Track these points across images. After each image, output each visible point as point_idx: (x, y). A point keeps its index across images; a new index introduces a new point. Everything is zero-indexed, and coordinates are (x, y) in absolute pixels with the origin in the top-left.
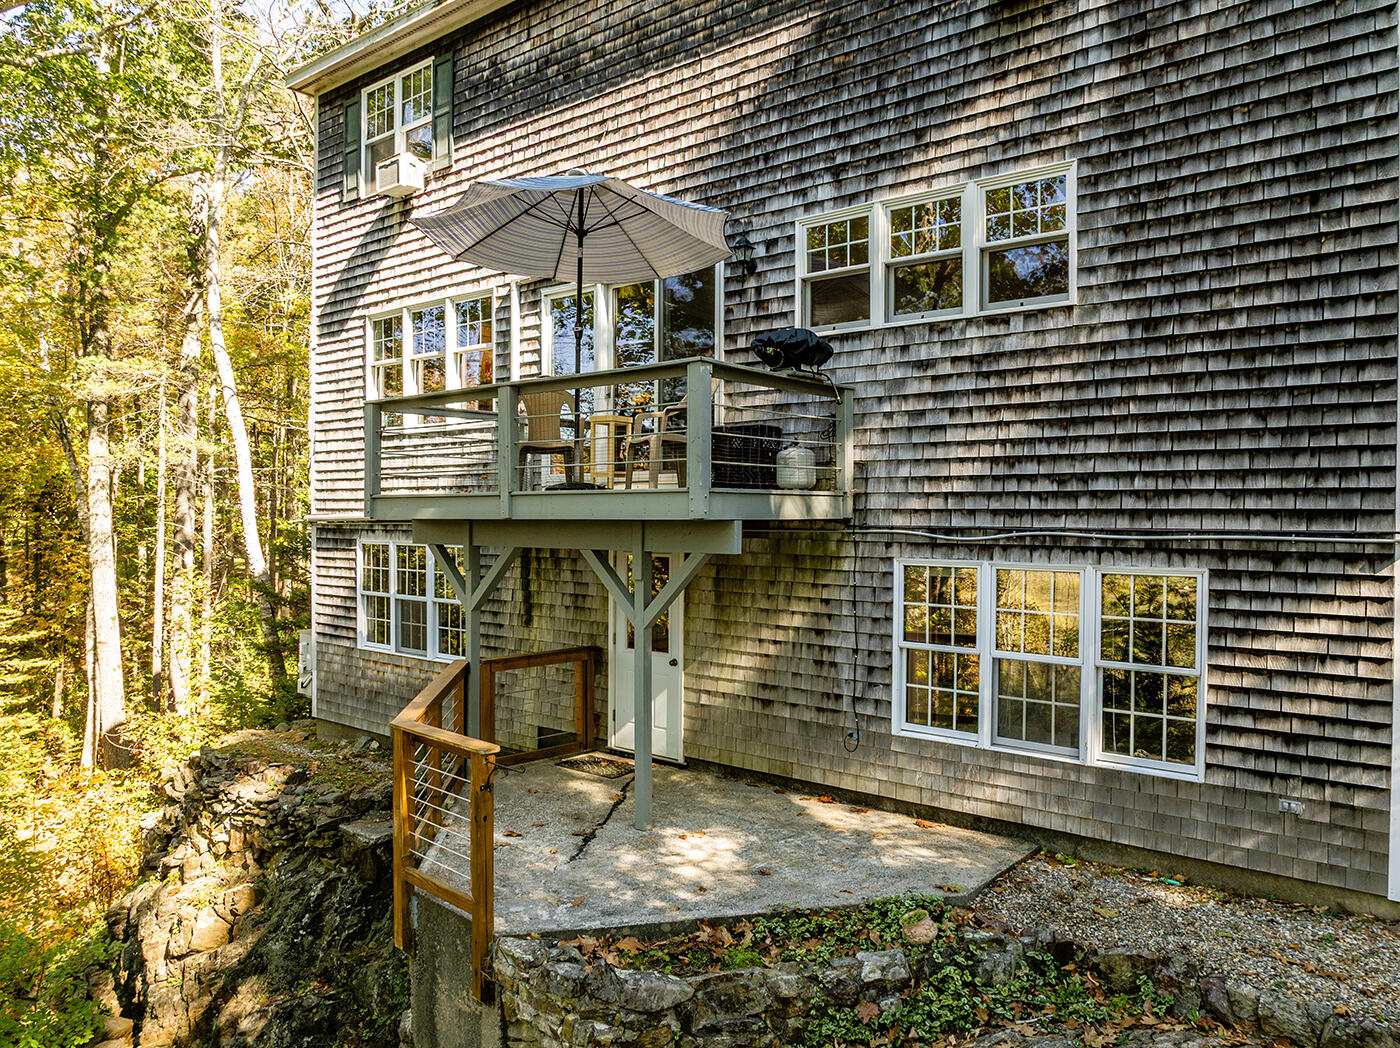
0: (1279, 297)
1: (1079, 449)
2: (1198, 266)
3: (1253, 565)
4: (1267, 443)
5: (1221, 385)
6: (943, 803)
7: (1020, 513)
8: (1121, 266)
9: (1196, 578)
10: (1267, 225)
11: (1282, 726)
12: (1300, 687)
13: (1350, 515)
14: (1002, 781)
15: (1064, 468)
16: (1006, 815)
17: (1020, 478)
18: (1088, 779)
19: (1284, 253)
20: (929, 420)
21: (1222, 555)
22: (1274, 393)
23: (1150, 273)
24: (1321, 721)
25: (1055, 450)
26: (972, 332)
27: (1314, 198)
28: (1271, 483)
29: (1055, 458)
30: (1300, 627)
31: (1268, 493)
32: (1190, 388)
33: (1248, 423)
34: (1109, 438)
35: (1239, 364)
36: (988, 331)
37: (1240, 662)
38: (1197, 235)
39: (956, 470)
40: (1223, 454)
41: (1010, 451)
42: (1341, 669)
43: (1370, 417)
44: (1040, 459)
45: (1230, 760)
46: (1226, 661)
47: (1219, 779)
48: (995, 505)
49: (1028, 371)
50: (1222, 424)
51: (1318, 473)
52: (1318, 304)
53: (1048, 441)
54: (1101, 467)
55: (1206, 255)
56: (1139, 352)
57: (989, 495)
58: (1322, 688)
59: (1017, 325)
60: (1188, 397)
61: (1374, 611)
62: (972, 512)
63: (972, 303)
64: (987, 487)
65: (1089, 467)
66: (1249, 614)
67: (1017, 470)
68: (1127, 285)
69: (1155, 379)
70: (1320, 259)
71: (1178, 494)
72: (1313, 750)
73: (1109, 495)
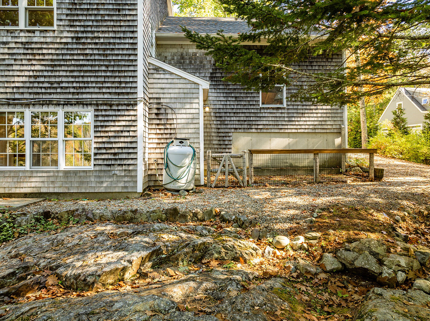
0: (111, 35)
1: (57, 74)
2: (90, 23)
3: (105, 108)
4: (108, 74)
5: (97, 57)
6: (13, 191)
7: (38, 93)
8: (69, 20)
9: (91, 110)
10: (108, 15)
11: (113, 151)
12: (117, 140)
13: (128, 93)
14: (33, 180)
15: (53, 80)
16: (35, 190)
17: (38, 82)
18: (61, 174)
19: (112, 24)
20: (7, 62)
21: (97, 105)
22: (110, 60)
23: (78, 24)
24: (122, 148)
25: (50, 74)
26: (22, 34)
27: (119, 10)
28: (109, 85)
29: (50, 76)
30: (117, 124)
31: (108, 88)
32: (89, 58)
33: (104, 68)
34: (66, 71)
35: (101, 52)
36: (27, 34)
37: (102, 134)
38: (90, 15)
39: (16, 79)
40: (97, 77)
41: (35, 74)
42: (126, 134)
43: (132, 68)
44: (45, 77)
45: (100, 162)
46: (99, 134)
47: (97, 168)
48: (30, 91)
49: (41, 48)
50: (97, 68)
51: (120, 82)
52: (120, 38)
53: (48, 71)
54: (64, 79)
55: (93, 21)
56: (75, 46)
57: (28, 88)
58: (122, 140)
59: (37, 33)
60: (88, 60)
61: (133, 118)
62: (23, 93)
63: (22, 23)
64: (28, 85)
65: (60, 79)
66: (105, 121)
67: (38, 80)
68: (71, 26)
69: (79, 54)
70: (121, 26)
71: (85, 87)
72: (120, 156)
73: (67, 88)
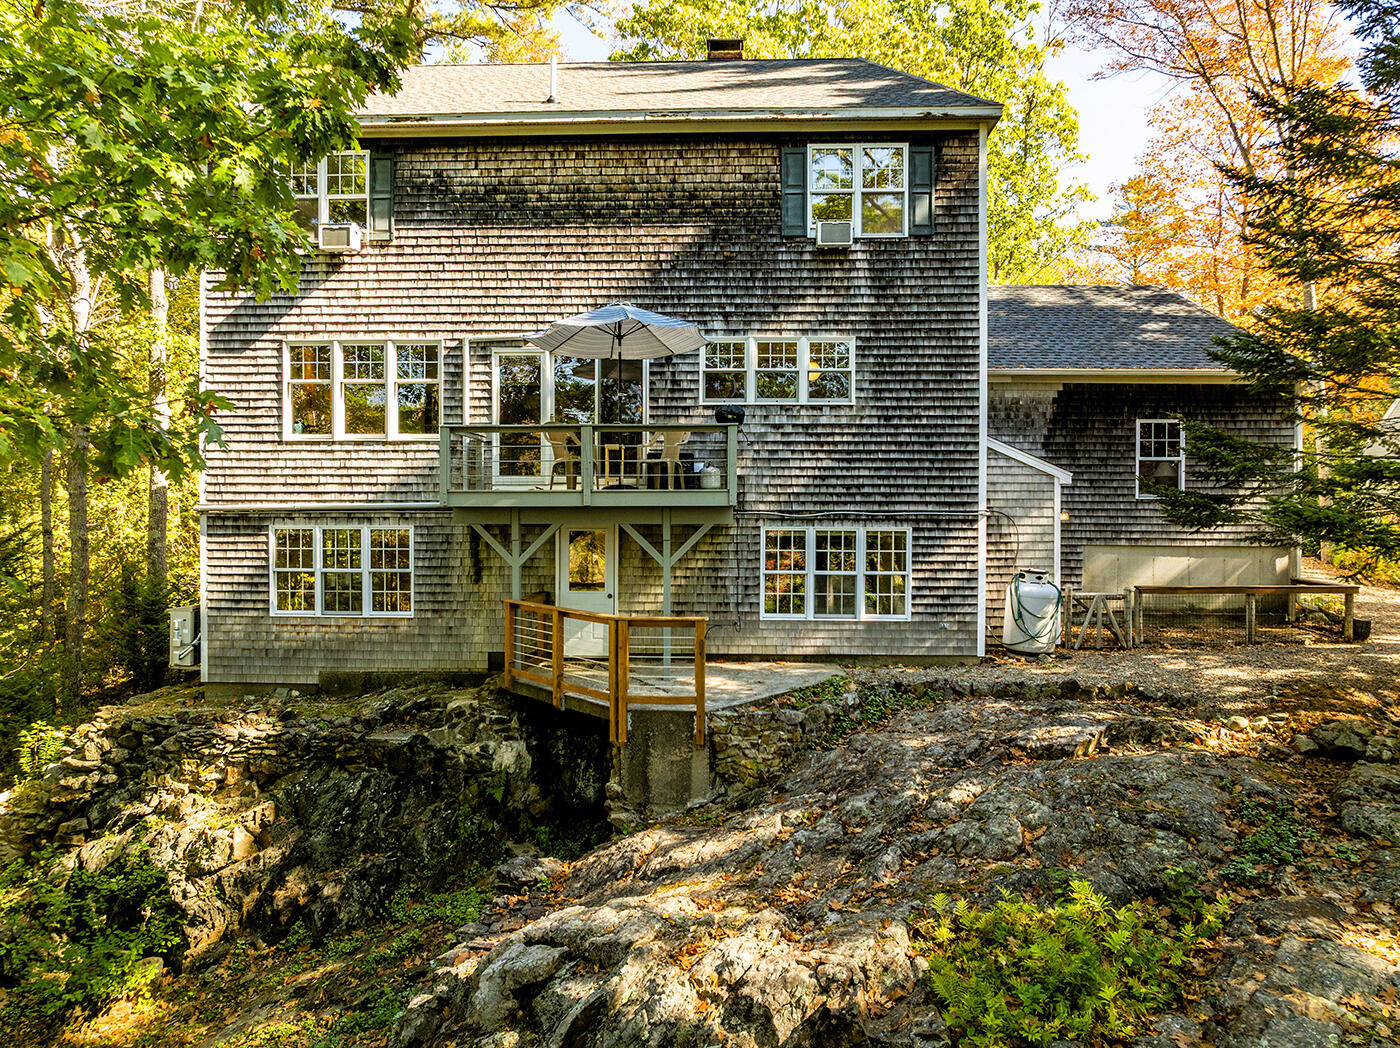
0: (939, 412)
1: (856, 473)
2: (907, 395)
3: (929, 526)
4: (934, 473)
5: (916, 448)
6: (789, 651)
7: (828, 503)
8: (875, 390)
9: (908, 529)
10: (934, 381)
11: (940, 593)
12: (947, 576)
13: (964, 504)
14: (821, 635)
15: (849, 482)
16: (822, 652)
17: (828, 486)
18: (860, 627)
19: (940, 395)
20: (781, 455)
21: (917, 521)
22: (936, 452)
23: (887, 395)
24: (954, 588)
25: (845, 473)
26: (803, 412)
27: (951, 373)
28: (935, 490)
29: (844, 477)
30: (947, 550)
31: (935, 495)
32: (904, 448)
33: (927, 465)
34: (869, 469)
35: (923, 439)
36: (810, 413)
37: (924, 567)
38: (907, 381)
39: (794, 481)
40: (917, 477)
41: (823, 473)
42: (961, 566)
43: (970, 465)
44: (838, 477)
45: (921, 609)
46: (919, 567)
47: (917, 619)
48: (815, 499)
49: (833, 434)
50: (917, 465)
51: (952, 487)
52: (952, 417)
53: (842, 469)
54: (867, 482)
55: (910, 390)
56: (882, 430)
57: (812, 494)
58: (955, 575)
59: (826, 411)
60: (903, 452)
61: (972, 542)
62: (803, 503)
63: (803, 398)
64: (811, 490)
65: (861, 481)
66: (927, 546)
67: (827, 482)
68: (878, 399)
69: (890, 443)
70: (953, 399)
71: (899, 494)
72: (952, 601)
73: (869, 494)
